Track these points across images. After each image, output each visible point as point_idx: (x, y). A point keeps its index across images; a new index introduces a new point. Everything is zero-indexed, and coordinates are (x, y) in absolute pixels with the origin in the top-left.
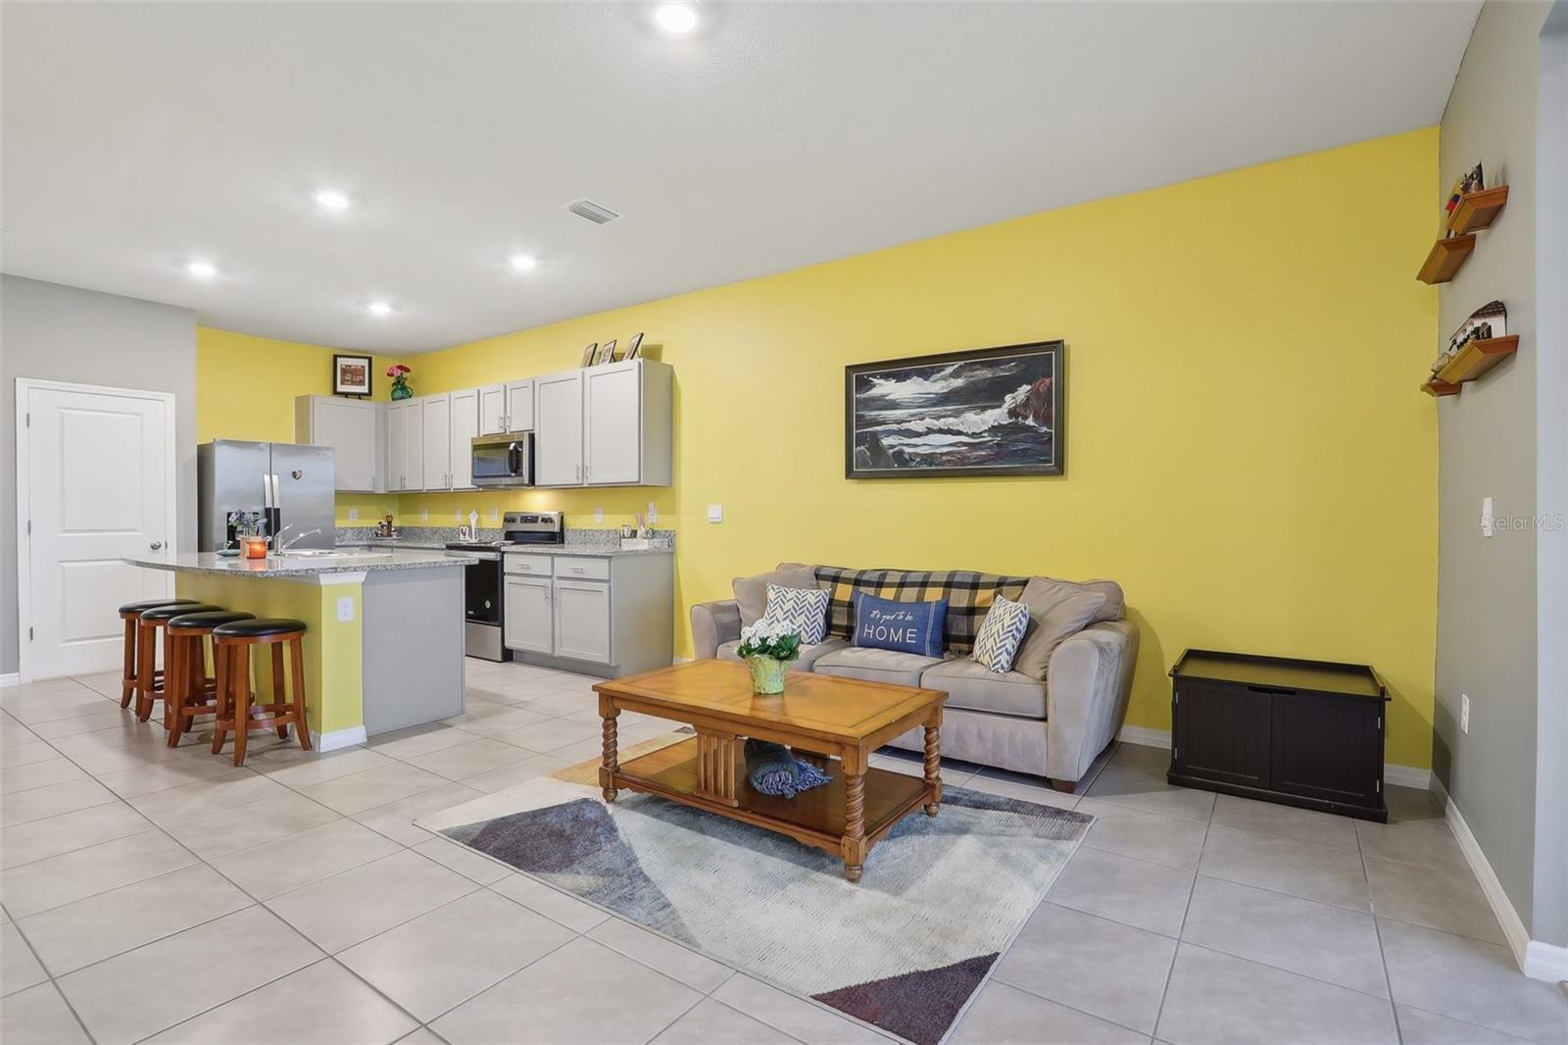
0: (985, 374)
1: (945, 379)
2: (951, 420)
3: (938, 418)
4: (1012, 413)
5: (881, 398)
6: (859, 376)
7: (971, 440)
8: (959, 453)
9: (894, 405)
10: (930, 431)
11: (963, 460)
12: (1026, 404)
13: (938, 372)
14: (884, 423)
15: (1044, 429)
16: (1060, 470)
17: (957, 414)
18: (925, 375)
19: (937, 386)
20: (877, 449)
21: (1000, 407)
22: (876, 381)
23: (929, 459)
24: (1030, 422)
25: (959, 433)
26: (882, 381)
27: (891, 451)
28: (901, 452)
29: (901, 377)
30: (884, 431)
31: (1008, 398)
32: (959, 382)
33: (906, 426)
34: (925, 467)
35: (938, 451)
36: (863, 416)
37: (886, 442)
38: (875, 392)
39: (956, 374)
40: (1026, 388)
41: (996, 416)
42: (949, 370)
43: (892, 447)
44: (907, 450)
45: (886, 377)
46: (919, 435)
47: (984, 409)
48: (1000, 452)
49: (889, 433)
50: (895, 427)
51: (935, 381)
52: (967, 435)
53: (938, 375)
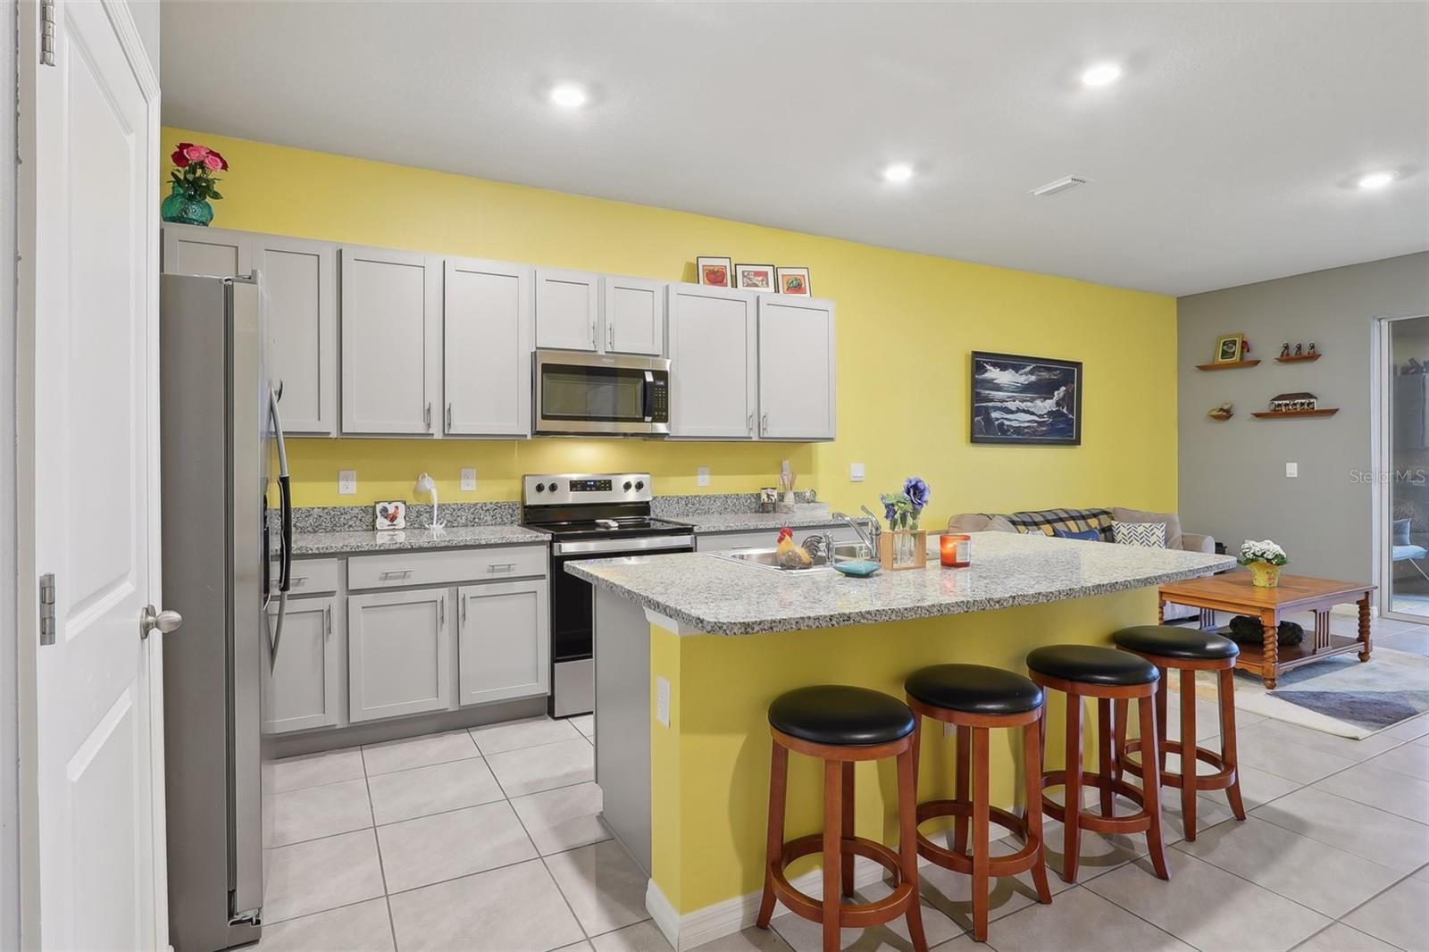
0: (1045, 375)
1: (1026, 374)
2: (1029, 404)
3: (1023, 401)
4: (1058, 404)
5: (991, 381)
6: (980, 361)
7: (1039, 420)
8: (1033, 427)
9: (998, 388)
10: (1019, 410)
11: (1035, 432)
12: (1063, 399)
13: (1023, 368)
14: (992, 401)
15: (1071, 416)
16: (1077, 442)
17: (1032, 400)
18: (1016, 369)
19: (1022, 379)
20: (989, 421)
21: (1052, 398)
22: (988, 367)
23: (1018, 430)
24: (1065, 411)
25: (1033, 414)
26: (991, 368)
27: (997, 423)
28: (1002, 424)
29: (1003, 368)
30: (993, 407)
31: (1056, 393)
32: (1033, 378)
33: (1006, 404)
34: (1015, 436)
35: (1022, 425)
36: (979, 393)
37: (994, 415)
38: (987, 375)
39: (1031, 372)
40: (1063, 388)
41: (1049, 405)
42: (1028, 369)
43: (997, 419)
44: (1006, 423)
45: (995, 365)
46: (1012, 412)
47: (1045, 399)
48: (1053, 429)
49: (996, 409)
50: (999, 404)
51: (1021, 375)
52: (1036, 415)
53: (1023, 371)
